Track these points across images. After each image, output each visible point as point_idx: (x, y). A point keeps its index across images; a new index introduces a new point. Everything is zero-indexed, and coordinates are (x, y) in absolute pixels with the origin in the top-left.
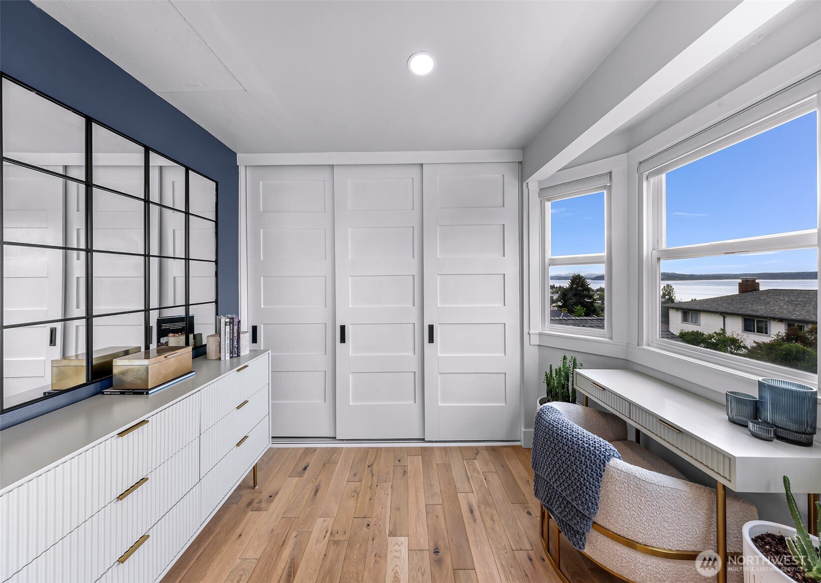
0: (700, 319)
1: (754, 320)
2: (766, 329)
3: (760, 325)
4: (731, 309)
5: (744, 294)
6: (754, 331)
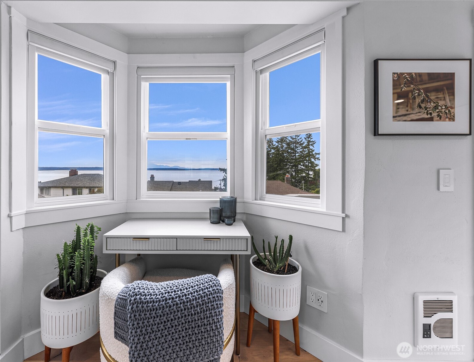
0: (50, 191)
1: (77, 189)
2: (81, 192)
3: (79, 190)
4: (67, 185)
5: (72, 177)
6: (77, 194)
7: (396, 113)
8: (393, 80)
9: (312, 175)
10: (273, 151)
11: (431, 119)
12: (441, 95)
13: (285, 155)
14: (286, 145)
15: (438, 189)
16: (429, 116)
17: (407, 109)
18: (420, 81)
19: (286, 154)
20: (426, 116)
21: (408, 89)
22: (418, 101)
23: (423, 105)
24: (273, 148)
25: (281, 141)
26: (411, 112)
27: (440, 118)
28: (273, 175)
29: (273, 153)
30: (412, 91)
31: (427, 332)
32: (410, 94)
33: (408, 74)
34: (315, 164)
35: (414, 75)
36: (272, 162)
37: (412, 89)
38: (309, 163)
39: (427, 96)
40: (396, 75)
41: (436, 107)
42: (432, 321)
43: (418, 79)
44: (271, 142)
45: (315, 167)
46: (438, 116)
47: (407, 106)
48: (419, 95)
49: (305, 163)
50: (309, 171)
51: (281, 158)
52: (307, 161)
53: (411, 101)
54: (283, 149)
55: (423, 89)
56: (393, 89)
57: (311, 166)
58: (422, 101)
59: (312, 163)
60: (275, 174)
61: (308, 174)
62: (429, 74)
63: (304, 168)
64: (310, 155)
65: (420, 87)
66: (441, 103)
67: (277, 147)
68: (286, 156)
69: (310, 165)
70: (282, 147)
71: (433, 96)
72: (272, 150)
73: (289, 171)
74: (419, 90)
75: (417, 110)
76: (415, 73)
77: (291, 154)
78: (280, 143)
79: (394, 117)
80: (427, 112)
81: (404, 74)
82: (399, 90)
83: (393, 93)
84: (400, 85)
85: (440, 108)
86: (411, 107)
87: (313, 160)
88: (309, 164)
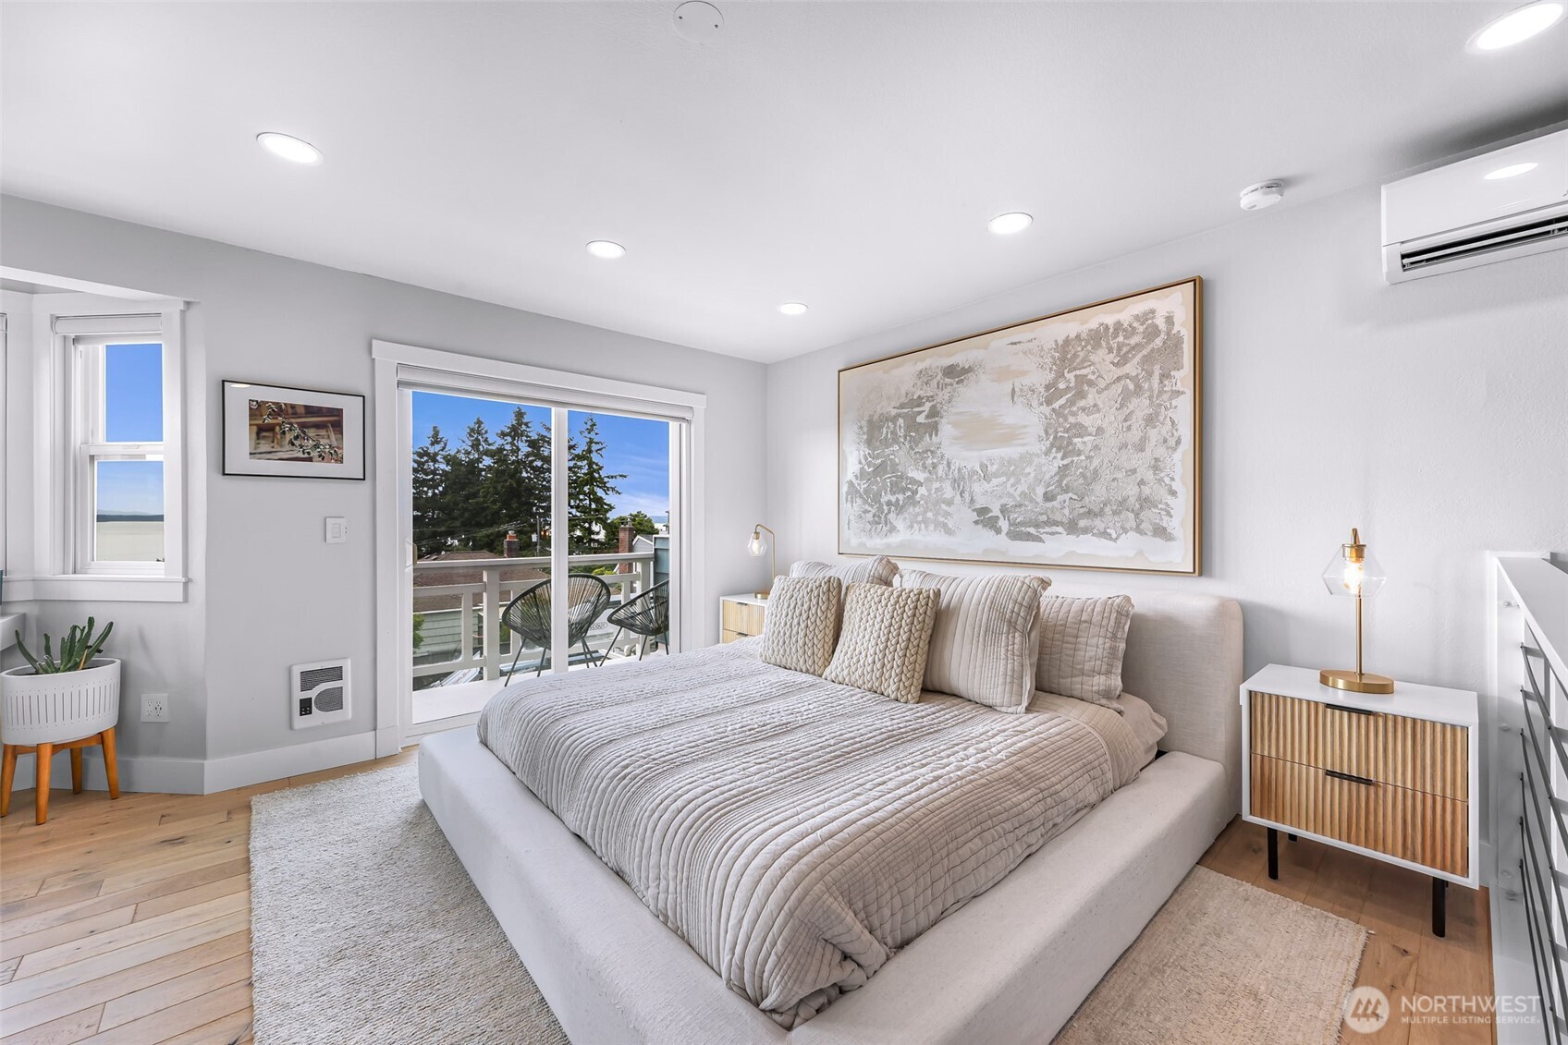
7: (255, 449)
8: (250, 409)
9: (598, 533)
10: (487, 461)
11: (310, 460)
12: (323, 432)
13: (524, 474)
14: (529, 446)
15: (325, 540)
16: (306, 455)
17: (272, 445)
18: (292, 414)
19: (527, 472)
20: (301, 455)
21: (275, 421)
22: (289, 436)
23: (297, 443)
24: (487, 453)
25: (511, 432)
26: (279, 449)
27: (323, 459)
28: (488, 536)
29: (489, 467)
30: (280, 425)
31: (306, 707)
32: (277, 428)
33: (273, 403)
34: (606, 504)
35: (283, 406)
36: (485, 497)
37: (280, 422)
38: (590, 500)
39: (304, 433)
40: (255, 403)
41: (316, 446)
42: (312, 694)
43: (290, 411)
44: (479, 433)
45: (607, 511)
46: (320, 456)
47: (273, 442)
48: (290, 430)
49: (581, 500)
50: (590, 524)
51: (511, 485)
52: (585, 495)
53: (279, 437)
54: (517, 457)
55: (297, 423)
56: (250, 420)
57: (596, 510)
58: (296, 438)
59: (599, 501)
60: (492, 534)
61: (590, 532)
62: (306, 407)
63: (578, 514)
64: (593, 478)
65: (293, 420)
66: (322, 441)
67: (501, 450)
68: (529, 478)
69: (593, 506)
70: (516, 451)
71: (311, 432)
72: (484, 457)
73: (536, 525)
74: (291, 424)
75: (288, 447)
76: (285, 404)
77: (544, 473)
78: (509, 439)
79: (251, 454)
80: (303, 451)
81: (267, 403)
82: (261, 422)
83: (250, 425)
84: (262, 416)
85: (322, 447)
86: (278, 443)
87: (600, 493)
88: (590, 504)
